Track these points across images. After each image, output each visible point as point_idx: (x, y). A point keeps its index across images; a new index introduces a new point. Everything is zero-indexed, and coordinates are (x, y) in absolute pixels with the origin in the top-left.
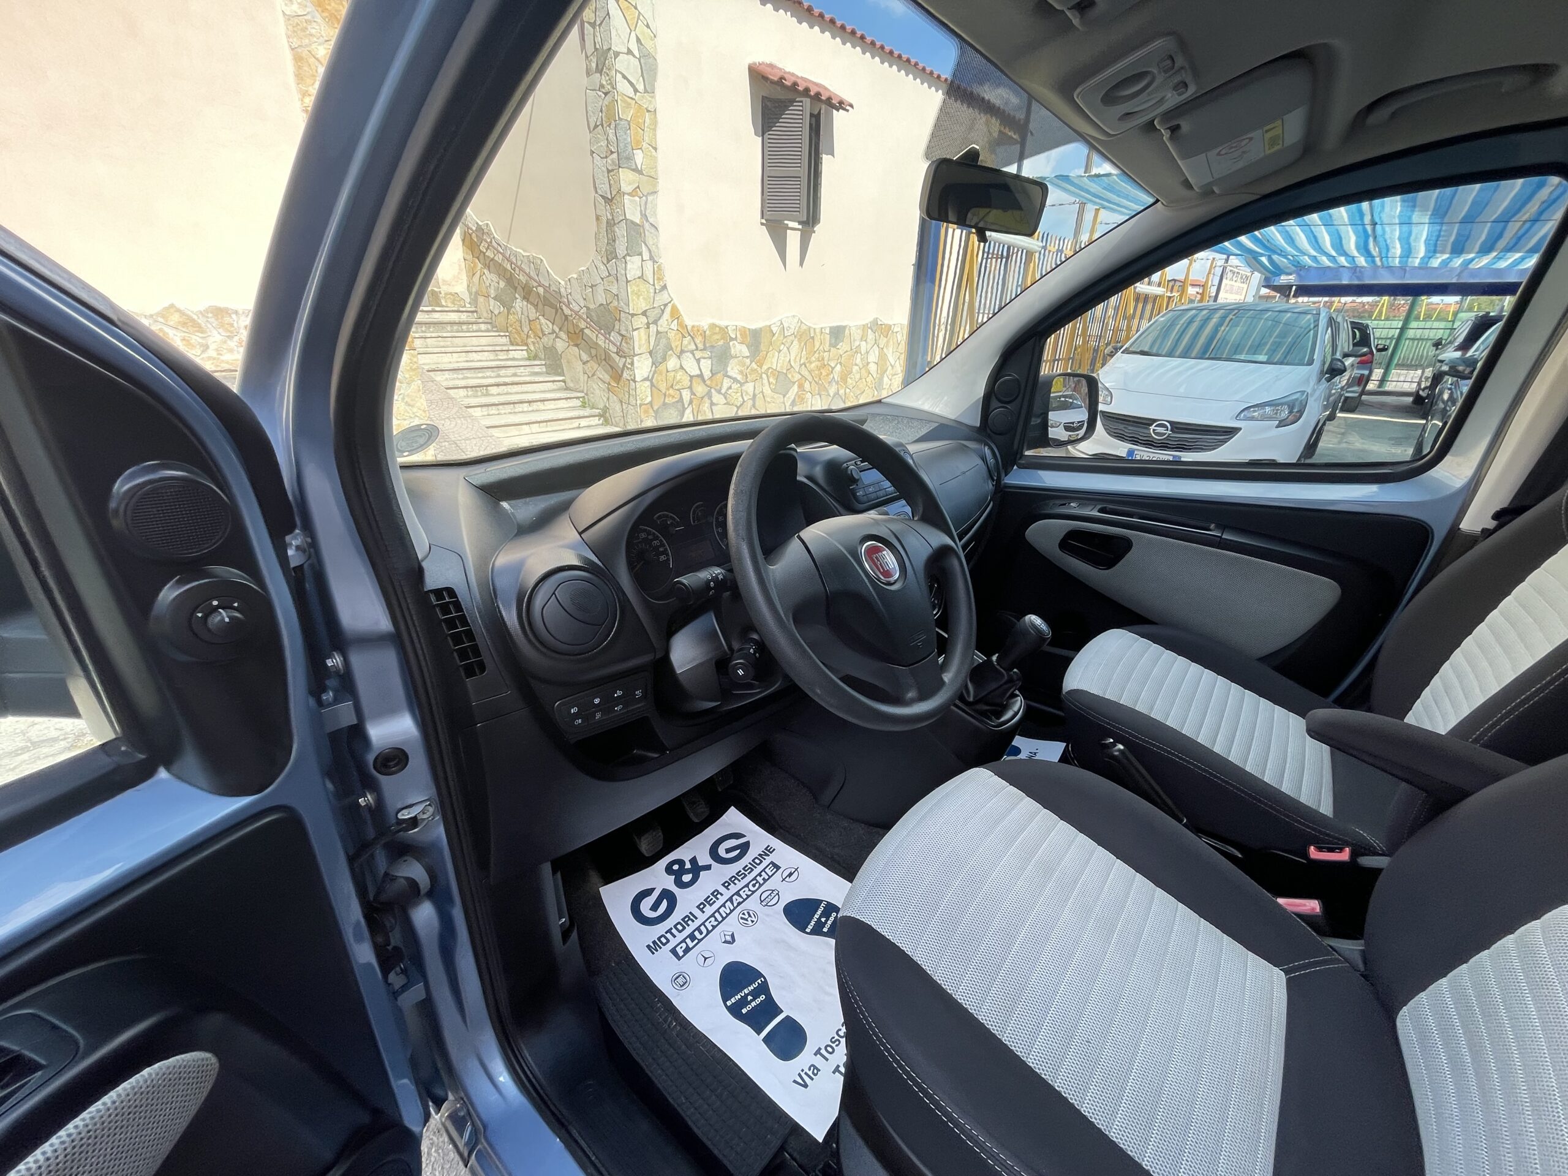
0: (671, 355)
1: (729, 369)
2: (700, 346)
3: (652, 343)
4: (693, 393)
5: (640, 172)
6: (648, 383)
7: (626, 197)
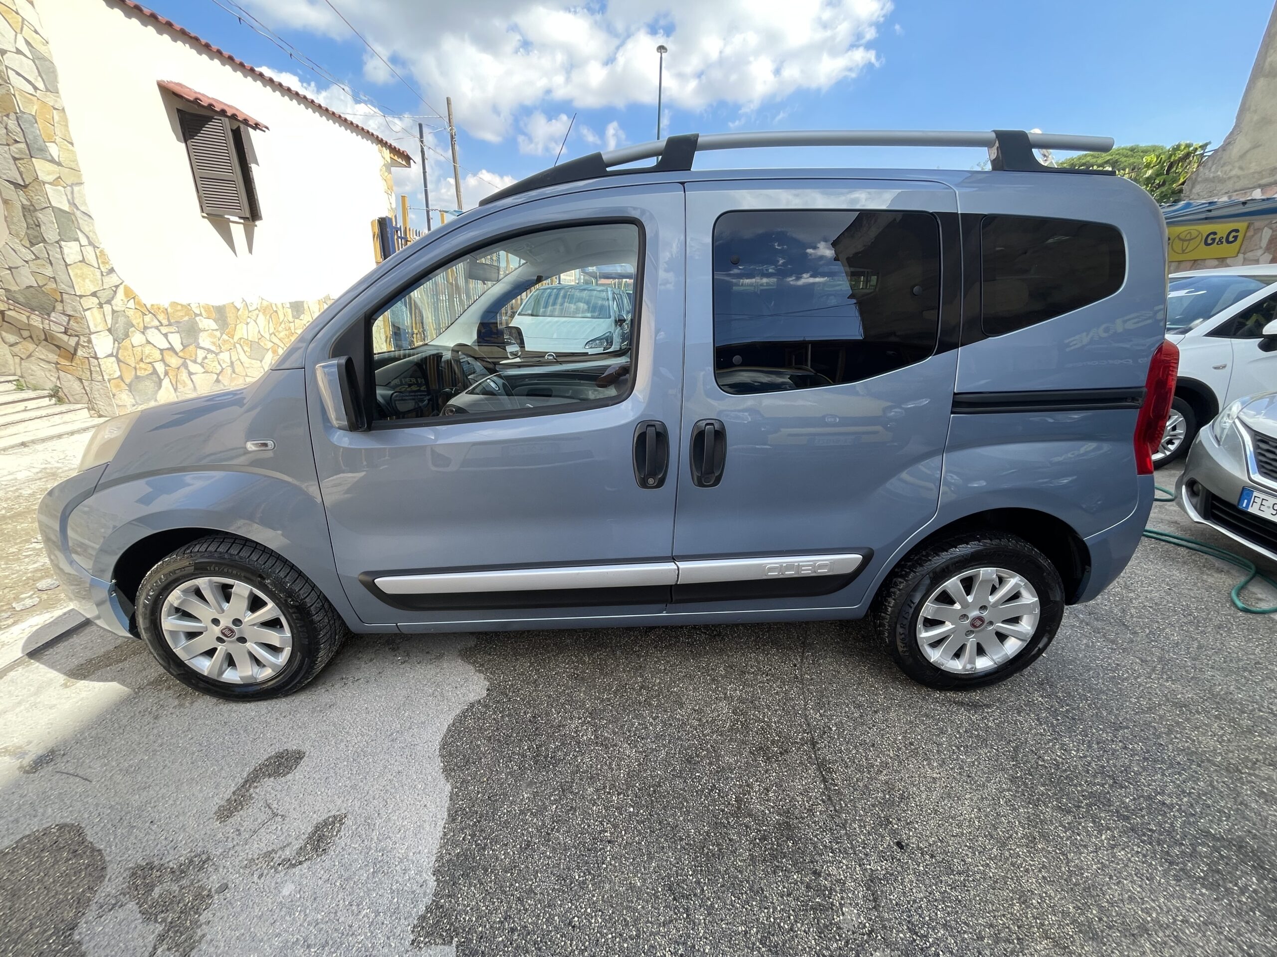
0: (135, 331)
1: (200, 341)
2: (165, 322)
3: (109, 321)
4: (166, 365)
5: (59, 164)
6: (114, 359)
7: (47, 186)
